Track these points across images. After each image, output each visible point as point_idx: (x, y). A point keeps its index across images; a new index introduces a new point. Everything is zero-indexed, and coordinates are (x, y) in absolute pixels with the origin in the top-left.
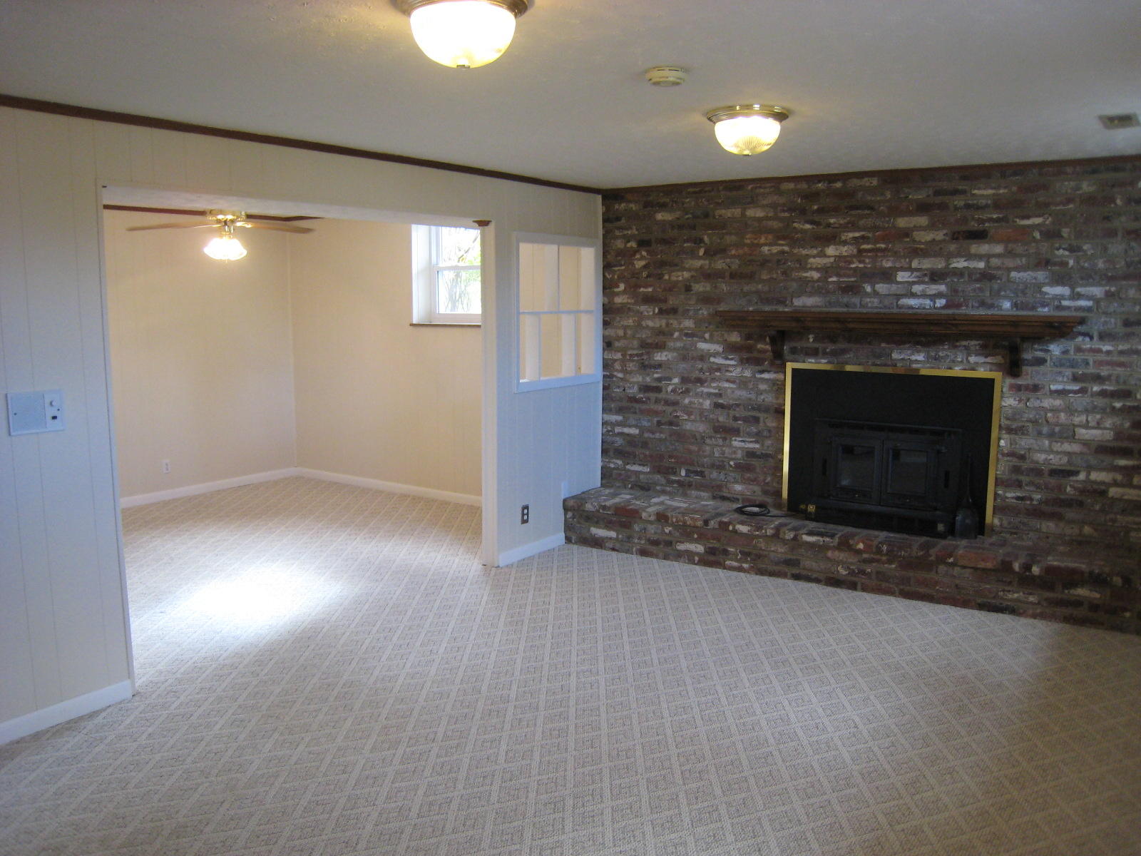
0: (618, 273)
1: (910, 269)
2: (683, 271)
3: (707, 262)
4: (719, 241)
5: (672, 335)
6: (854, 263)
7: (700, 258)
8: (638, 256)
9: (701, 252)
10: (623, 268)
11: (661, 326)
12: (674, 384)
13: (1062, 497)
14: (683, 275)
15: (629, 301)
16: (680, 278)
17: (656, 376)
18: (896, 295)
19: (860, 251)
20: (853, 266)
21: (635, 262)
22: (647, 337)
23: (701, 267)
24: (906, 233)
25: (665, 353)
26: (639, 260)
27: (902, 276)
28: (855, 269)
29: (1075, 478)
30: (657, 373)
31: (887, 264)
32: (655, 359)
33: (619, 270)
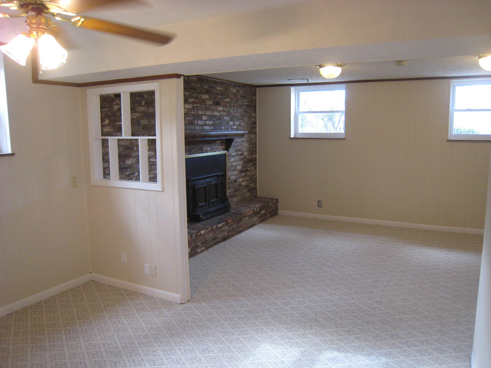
0: (105, 112)
1: (205, 115)
2: (136, 113)
3: (146, 108)
4: (150, 98)
5: (133, 149)
6: (192, 112)
7: (143, 106)
8: (115, 103)
9: (143, 103)
10: (107, 109)
11: (128, 144)
12: (136, 176)
13: (236, 189)
14: (137, 115)
15: (111, 130)
16: (135, 117)
17: (127, 173)
18: (203, 125)
19: (194, 107)
20: (192, 113)
21: (114, 106)
22: (122, 151)
23: (144, 111)
24: (204, 101)
25: (131, 160)
26: (115, 105)
27: (204, 118)
28: (193, 115)
29: (237, 182)
30: (127, 171)
31: (200, 113)
32: (127, 163)
33: (105, 111)
